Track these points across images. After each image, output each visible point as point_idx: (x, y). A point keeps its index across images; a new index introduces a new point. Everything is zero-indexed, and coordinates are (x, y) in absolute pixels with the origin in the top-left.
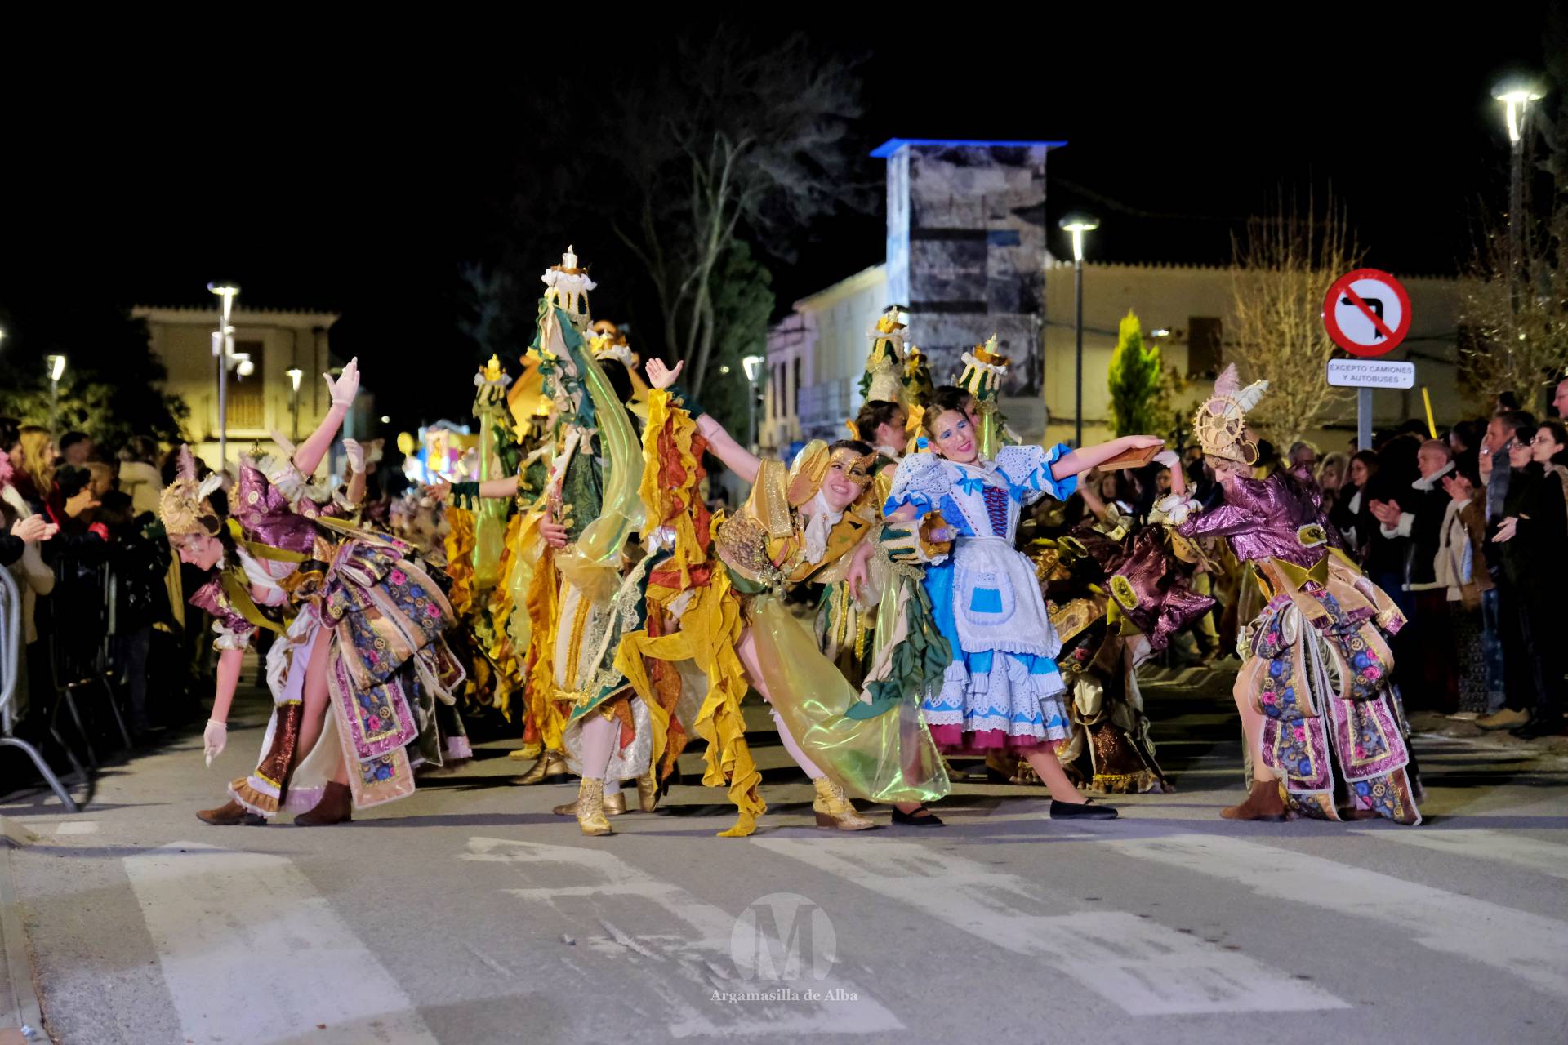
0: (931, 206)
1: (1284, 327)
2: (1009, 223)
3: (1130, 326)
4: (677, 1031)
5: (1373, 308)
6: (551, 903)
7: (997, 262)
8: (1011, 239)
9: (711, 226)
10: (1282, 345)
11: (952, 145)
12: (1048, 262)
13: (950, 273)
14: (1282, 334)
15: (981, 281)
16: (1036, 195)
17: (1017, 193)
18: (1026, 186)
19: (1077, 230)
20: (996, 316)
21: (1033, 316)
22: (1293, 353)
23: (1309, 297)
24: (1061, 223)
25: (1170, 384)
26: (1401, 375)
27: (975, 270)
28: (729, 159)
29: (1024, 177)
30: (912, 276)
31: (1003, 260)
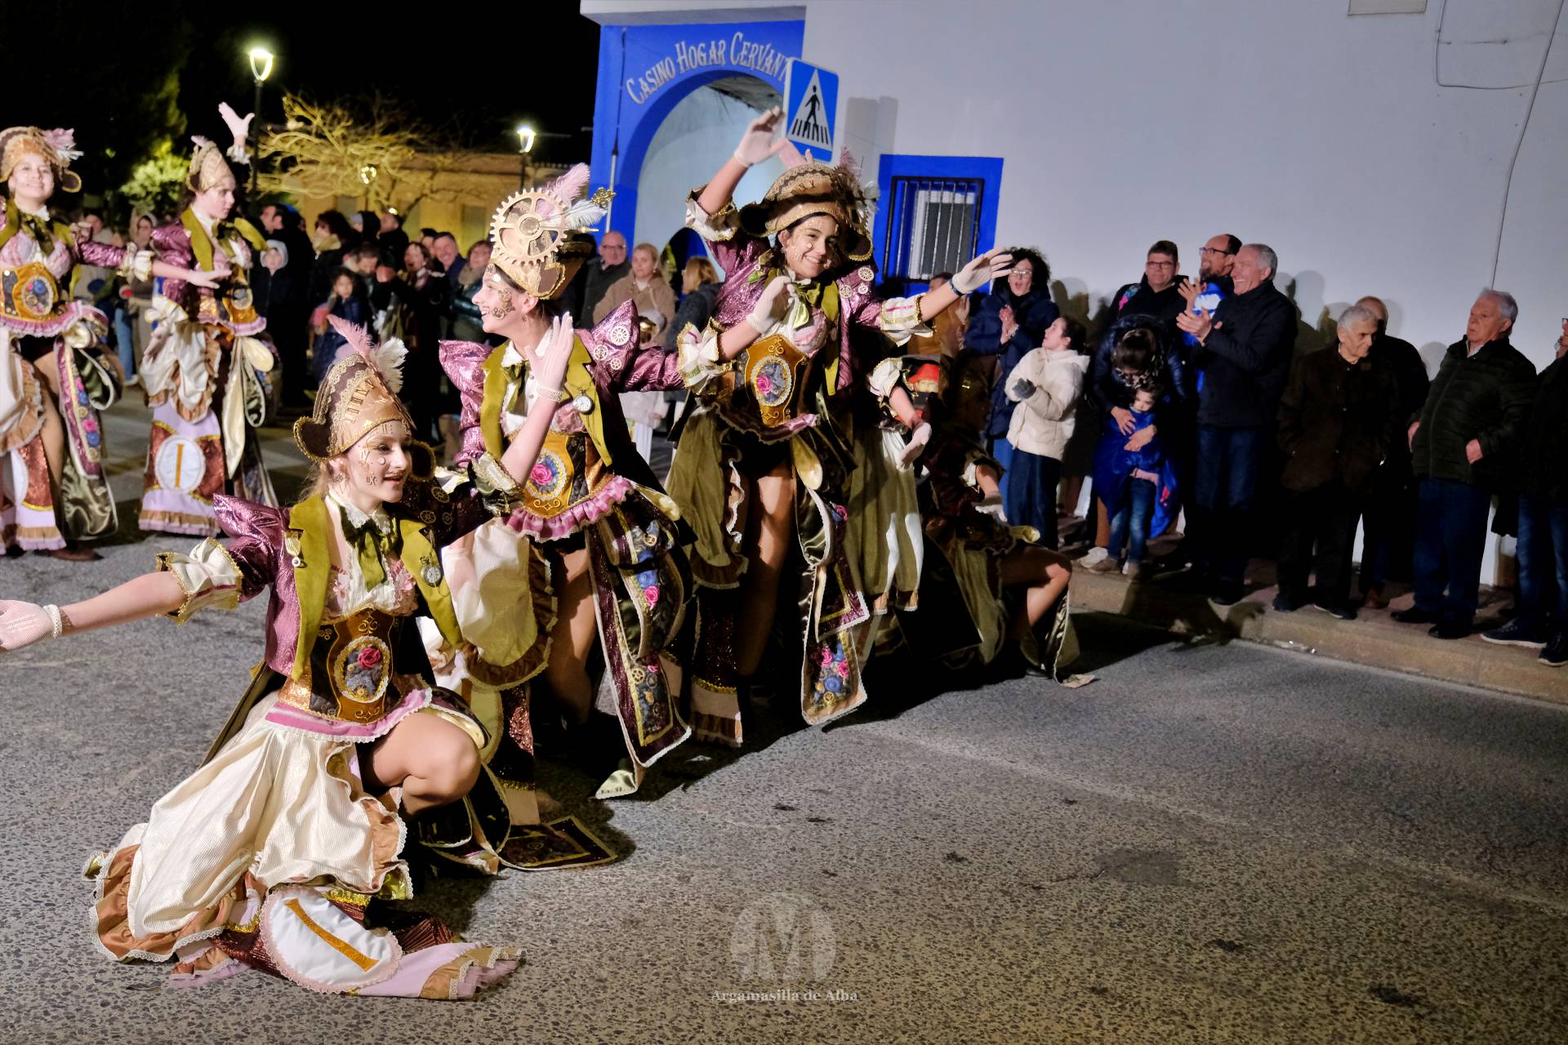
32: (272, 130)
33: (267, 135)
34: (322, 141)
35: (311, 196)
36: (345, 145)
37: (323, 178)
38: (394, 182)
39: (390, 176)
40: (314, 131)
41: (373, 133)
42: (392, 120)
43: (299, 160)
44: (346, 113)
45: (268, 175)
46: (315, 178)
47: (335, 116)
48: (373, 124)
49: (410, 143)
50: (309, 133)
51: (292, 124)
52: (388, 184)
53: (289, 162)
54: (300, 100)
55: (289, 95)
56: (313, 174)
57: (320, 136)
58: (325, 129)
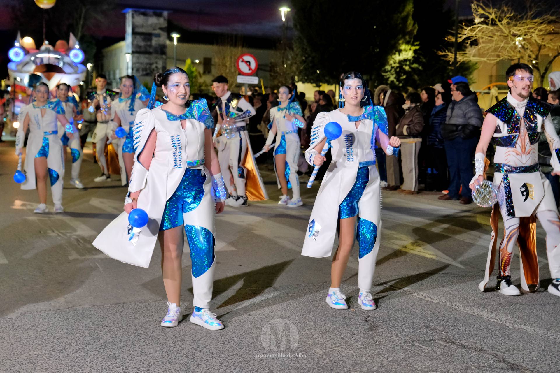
0: (137, 26)
1: (227, 64)
2: (158, 31)
3: (188, 61)
4: (71, 258)
5: (248, 63)
6: (37, 221)
7: (154, 42)
8: (158, 36)
9: (78, 29)
10: (226, 69)
11: (143, 10)
12: (168, 42)
13: (142, 44)
14: (226, 66)
15: (150, 46)
16: (164, 24)
17: (160, 24)
18: (162, 22)
19: (175, 36)
20: (154, 55)
21: (164, 57)
22: (230, 70)
23: (233, 57)
24: (171, 34)
25: (198, 76)
26: (255, 80)
27: (149, 43)
28: (84, 11)
29: (162, 20)
30: (133, 44)
31: (156, 41)
32: (465, 25)
33: (462, 28)
34: (495, 27)
35: (488, 62)
36: (509, 28)
37: (495, 50)
38: (540, 47)
39: (538, 44)
40: (490, 22)
41: (526, 19)
42: (539, 9)
43: (481, 40)
44: (510, 8)
45: (463, 52)
46: (491, 51)
47: (503, 12)
48: (527, 13)
49: (550, 22)
50: (487, 24)
51: (477, 20)
52: (536, 49)
53: (475, 43)
54: (481, 4)
55: (475, 2)
56: (490, 48)
57: (494, 24)
58: (497, 20)
